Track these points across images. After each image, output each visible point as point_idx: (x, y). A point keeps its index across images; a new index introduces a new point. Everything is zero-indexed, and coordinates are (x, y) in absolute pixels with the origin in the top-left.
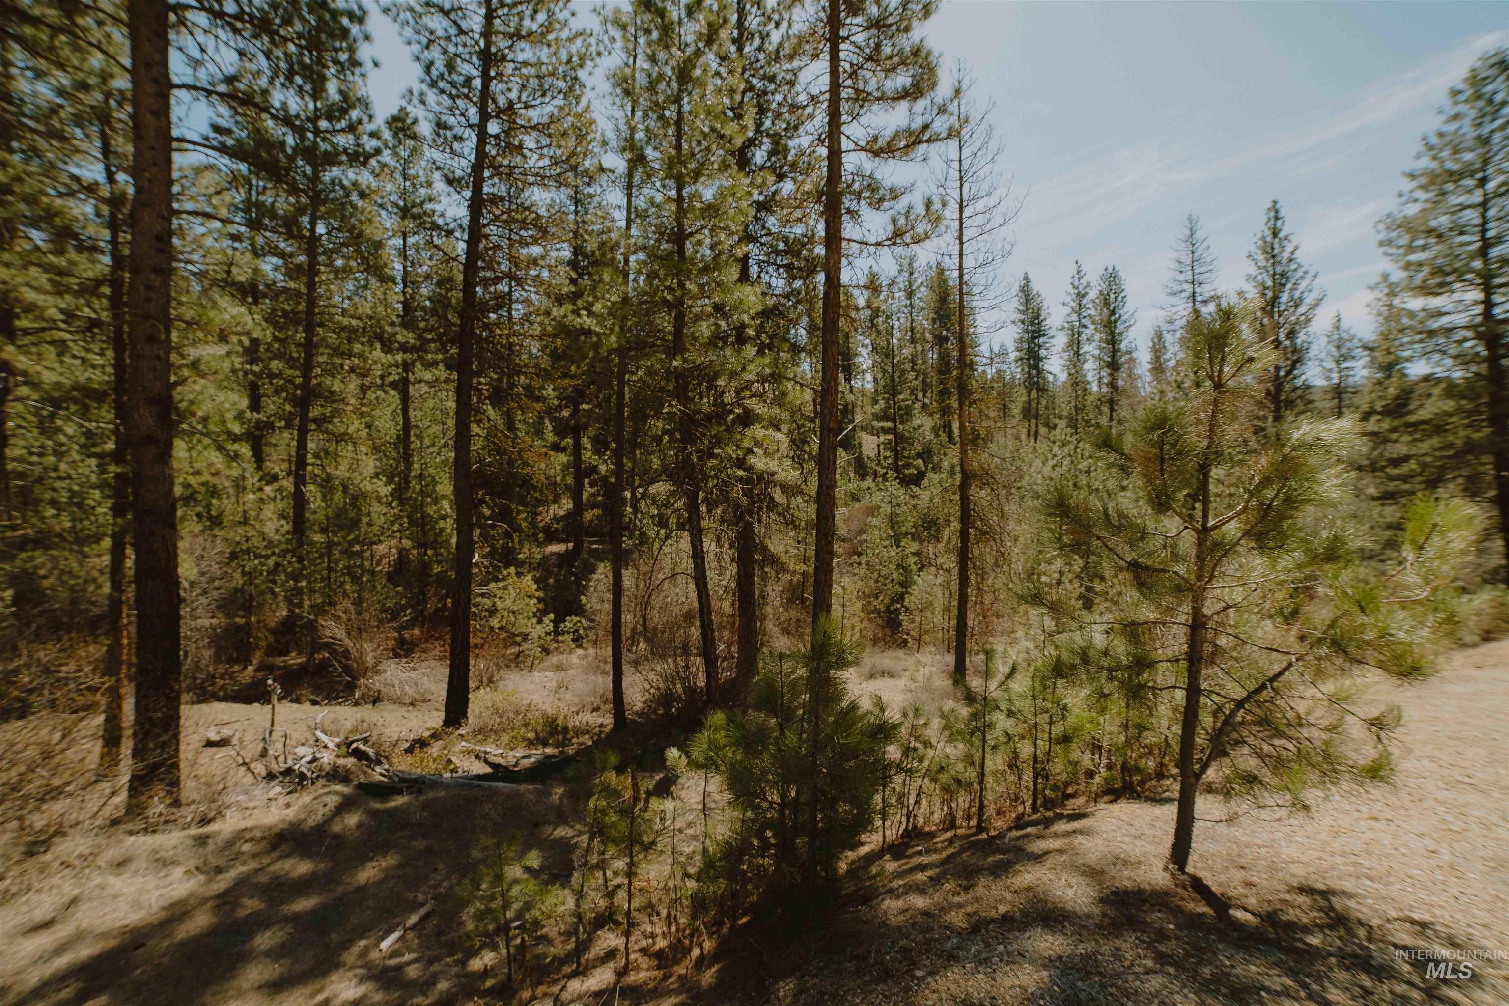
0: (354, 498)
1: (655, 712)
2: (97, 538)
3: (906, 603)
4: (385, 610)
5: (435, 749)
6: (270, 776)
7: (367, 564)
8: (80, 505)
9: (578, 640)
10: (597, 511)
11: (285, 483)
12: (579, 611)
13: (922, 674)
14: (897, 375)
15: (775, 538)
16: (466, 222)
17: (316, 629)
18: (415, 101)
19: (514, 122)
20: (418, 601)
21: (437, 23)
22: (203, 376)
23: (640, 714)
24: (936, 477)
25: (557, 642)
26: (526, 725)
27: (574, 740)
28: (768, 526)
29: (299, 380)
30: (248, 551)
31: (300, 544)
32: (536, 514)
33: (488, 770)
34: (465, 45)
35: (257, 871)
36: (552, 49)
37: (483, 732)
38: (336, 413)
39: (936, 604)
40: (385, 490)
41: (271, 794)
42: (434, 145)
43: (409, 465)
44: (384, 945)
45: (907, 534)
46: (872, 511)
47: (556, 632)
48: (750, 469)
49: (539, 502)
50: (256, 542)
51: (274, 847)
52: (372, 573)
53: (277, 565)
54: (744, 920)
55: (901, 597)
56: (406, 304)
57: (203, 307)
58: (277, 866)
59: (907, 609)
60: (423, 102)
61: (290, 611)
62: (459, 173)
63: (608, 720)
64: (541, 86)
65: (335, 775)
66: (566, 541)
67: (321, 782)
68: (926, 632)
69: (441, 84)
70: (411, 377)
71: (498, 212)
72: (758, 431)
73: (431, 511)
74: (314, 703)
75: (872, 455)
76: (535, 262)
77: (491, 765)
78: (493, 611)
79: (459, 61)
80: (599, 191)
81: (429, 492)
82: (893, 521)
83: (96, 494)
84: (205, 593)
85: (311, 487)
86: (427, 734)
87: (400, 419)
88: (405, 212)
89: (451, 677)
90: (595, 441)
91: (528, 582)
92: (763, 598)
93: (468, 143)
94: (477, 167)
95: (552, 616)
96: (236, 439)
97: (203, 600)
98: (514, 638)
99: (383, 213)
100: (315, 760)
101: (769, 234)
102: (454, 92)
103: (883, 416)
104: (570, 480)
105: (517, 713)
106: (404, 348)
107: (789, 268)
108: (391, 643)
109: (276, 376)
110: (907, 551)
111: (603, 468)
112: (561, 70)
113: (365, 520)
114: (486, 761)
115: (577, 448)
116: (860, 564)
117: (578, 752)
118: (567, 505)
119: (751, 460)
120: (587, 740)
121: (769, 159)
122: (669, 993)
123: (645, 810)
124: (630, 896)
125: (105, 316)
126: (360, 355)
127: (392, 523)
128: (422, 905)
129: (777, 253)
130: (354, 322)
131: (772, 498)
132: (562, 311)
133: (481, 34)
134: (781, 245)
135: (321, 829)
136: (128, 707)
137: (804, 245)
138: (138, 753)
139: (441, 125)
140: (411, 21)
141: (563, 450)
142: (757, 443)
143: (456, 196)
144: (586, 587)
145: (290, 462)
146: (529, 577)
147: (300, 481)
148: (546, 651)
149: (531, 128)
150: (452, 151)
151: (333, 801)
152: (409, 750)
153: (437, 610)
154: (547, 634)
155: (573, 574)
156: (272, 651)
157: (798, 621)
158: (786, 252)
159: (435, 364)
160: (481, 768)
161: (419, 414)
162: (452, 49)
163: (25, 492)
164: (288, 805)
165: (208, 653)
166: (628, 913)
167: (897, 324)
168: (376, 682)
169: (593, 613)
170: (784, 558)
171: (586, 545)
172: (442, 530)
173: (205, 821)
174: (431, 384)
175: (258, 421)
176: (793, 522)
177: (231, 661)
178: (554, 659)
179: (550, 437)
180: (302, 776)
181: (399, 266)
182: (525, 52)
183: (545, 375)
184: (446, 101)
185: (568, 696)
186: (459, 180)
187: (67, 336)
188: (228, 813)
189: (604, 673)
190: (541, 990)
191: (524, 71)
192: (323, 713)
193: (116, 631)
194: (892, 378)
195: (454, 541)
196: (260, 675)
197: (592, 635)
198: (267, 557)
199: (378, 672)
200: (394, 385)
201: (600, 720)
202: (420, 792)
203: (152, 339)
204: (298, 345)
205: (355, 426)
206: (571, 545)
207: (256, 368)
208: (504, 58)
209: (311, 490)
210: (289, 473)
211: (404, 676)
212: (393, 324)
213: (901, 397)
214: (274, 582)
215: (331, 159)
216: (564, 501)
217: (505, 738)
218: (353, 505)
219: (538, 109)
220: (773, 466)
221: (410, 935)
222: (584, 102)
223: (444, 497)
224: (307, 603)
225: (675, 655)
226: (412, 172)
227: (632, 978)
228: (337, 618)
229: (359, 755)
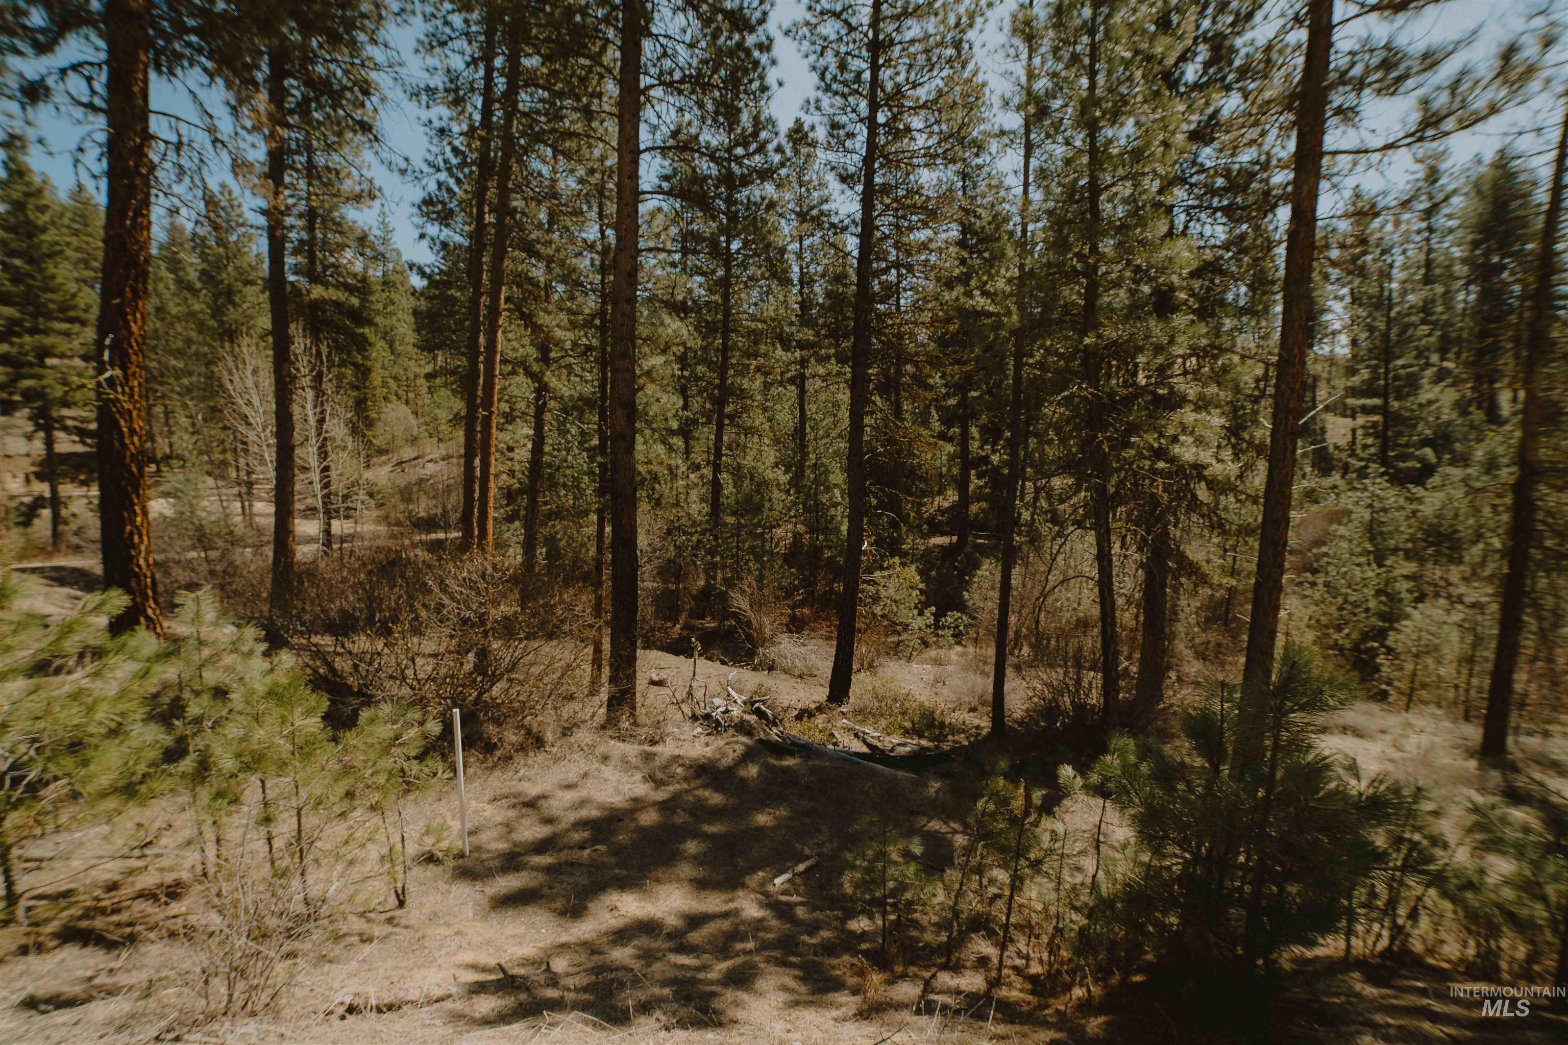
0: (759, 485)
1: (1037, 723)
2: (586, 513)
3: (1390, 642)
4: (781, 588)
5: (820, 720)
6: (694, 718)
7: (767, 546)
8: (578, 487)
9: (958, 636)
10: (984, 505)
11: (705, 471)
12: (961, 607)
13: (1413, 743)
14: (1394, 331)
15: (1195, 544)
16: (858, 216)
17: (726, 600)
18: (812, 109)
19: (903, 106)
20: (809, 583)
21: (830, 28)
22: (653, 381)
23: (1020, 723)
24: (1457, 473)
25: (937, 635)
26: (903, 713)
27: (950, 737)
28: (1187, 531)
29: (717, 381)
30: (679, 528)
31: (716, 526)
32: (920, 505)
33: (865, 749)
34: (854, 42)
35: (687, 791)
36: (940, 17)
37: (862, 713)
38: (745, 409)
39: (1446, 650)
40: (784, 478)
41: (695, 732)
42: (829, 147)
43: (805, 456)
44: (778, 881)
45: (1395, 550)
46: (1340, 516)
47: (937, 626)
48: (1172, 460)
49: (924, 493)
50: (683, 521)
51: (698, 776)
52: (771, 553)
53: (699, 541)
54: (1138, 978)
55: (1382, 634)
56: (802, 304)
57: (653, 324)
58: (699, 792)
59: (1390, 651)
60: (818, 108)
61: (707, 581)
62: (852, 169)
63: (985, 724)
64: (929, 60)
65: (742, 728)
66: (951, 534)
67: (731, 731)
68: (1424, 686)
69: (834, 86)
70: (808, 372)
71: (888, 201)
72: (1188, 415)
73: (824, 498)
74: (723, 663)
75: (1343, 442)
76: (924, 246)
77: (869, 746)
78: (876, 599)
79: (849, 58)
80: (988, 159)
81: (822, 481)
82: (1373, 530)
83: (586, 479)
84: (650, 560)
85: (725, 475)
86: (813, 706)
87: (797, 413)
88: (802, 216)
89: (837, 656)
90: (983, 430)
91: (911, 572)
92: (1176, 613)
93: (859, 138)
94: (868, 160)
95: (933, 609)
96: (673, 433)
97: (648, 567)
98: (894, 627)
99: (783, 221)
100: (727, 711)
101: (1202, 170)
102: (846, 90)
103: (1367, 390)
104: (955, 471)
105: (895, 700)
106: (801, 345)
107: (1228, 211)
108: (785, 620)
109: (701, 379)
110: (1396, 573)
111: (995, 458)
112: (949, 37)
113: (767, 505)
114: (864, 741)
115: (965, 437)
116: (1313, 584)
117: (953, 750)
118: (952, 496)
119: (1176, 450)
120: (962, 739)
121: (1205, 73)
122: (1045, 1024)
123: (1036, 824)
124: (1010, 909)
125: (595, 342)
126: (765, 355)
127: (789, 509)
128: (808, 858)
129: (1213, 192)
130: (760, 325)
131: (1195, 496)
132: (955, 294)
133: (870, 26)
134: (1220, 182)
135: (730, 771)
136: (606, 645)
137: (1252, 175)
138: (613, 680)
139: (835, 126)
140: (808, 34)
141: (950, 440)
142: (1184, 429)
143: (849, 193)
144: (969, 583)
145: (709, 453)
146: (913, 568)
147: (717, 469)
148: (926, 644)
149: (920, 107)
150: (846, 150)
151: (740, 749)
152: (799, 718)
153: (825, 593)
154: (928, 626)
155: (956, 568)
156: (694, 614)
157: (1219, 645)
158: (1225, 190)
159: (828, 358)
160: (858, 747)
161: (814, 408)
162: (843, 49)
163: (552, 476)
164: (707, 745)
165: (651, 610)
166: (1006, 927)
167: (1399, 260)
168: (772, 652)
169: (975, 610)
170: (1206, 568)
171: (970, 538)
172: (833, 517)
173: (653, 742)
174: (824, 378)
175: (688, 418)
176: (1221, 526)
177: (667, 619)
178: (933, 653)
179: (936, 426)
180: (718, 723)
181: (796, 269)
182: (913, 29)
183: (935, 362)
184: (839, 101)
185: (945, 691)
186: (851, 176)
187: (573, 361)
188: (668, 740)
189: (984, 674)
190: (912, 970)
191: (912, 49)
192: (733, 673)
193: (599, 584)
194: (1386, 336)
195: (844, 528)
196: (685, 633)
197: (972, 633)
198: (692, 534)
199: (773, 644)
200: (792, 381)
201: (976, 722)
202: (808, 757)
203: (624, 356)
204: (717, 350)
205: (758, 419)
206: (955, 538)
207: (686, 373)
208: (892, 43)
209: (725, 477)
210: (708, 463)
211: (796, 650)
212: (792, 324)
213: (1400, 362)
214: (696, 556)
215: (745, 181)
216: (949, 493)
217: (883, 723)
218: (758, 492)
219: (927, 86)
220: (1206, 457)
221: (798, 880)
222: (970, 67)
223: (835, 485)
224: (719, 576)
225: (1066, 666)
226: (807, 178)
227: (1004, 992)
228: (743, 592)
229: (759, 713)
